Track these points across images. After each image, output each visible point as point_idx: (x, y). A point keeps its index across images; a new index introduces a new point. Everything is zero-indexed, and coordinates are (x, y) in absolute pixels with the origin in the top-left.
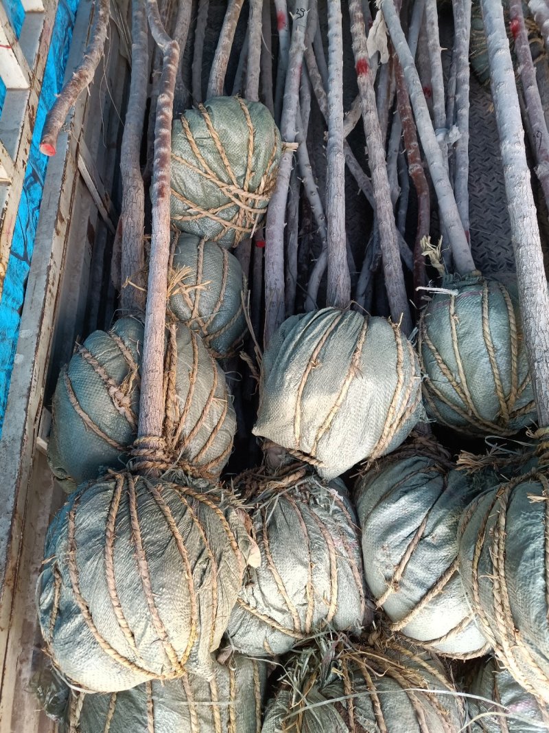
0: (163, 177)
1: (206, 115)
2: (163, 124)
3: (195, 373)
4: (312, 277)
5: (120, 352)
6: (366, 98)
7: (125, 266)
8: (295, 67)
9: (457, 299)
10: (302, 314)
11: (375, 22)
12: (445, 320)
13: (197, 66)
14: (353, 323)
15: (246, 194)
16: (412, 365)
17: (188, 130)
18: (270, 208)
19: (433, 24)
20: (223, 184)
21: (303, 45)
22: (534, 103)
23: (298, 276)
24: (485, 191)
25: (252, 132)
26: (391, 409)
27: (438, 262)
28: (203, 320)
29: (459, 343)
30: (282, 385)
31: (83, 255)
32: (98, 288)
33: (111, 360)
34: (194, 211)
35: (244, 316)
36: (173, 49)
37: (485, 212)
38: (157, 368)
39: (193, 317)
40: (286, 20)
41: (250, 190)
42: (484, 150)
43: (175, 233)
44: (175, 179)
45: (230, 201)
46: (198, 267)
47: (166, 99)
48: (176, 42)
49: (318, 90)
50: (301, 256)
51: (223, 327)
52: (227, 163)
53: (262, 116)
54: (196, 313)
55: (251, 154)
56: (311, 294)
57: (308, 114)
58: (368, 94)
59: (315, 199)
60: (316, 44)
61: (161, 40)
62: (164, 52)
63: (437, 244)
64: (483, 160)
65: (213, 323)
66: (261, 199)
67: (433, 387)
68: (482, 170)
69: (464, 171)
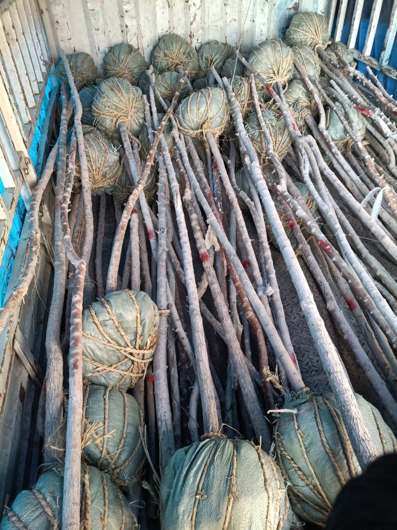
0: (76, 354)
1: (107, 306)
2: (76, 316)
3: (106, 515)
4: (191, 402)
5: (42, 510)
6: (210, 276)
7: (48, 423)
8: (162, 262)
9: (297, 415)
10: (187, 447)
11: (208, 231)
12: (293, 435)
13: (98, 261)
14: (226, 452)
15: (138, 351)
16: (276, 480)
17: (95, 316)
18: (155, 356)
19: (243, 227)
20: (121, 348)
21: (166, 248)
22: (314, 266)
23: (180, 400)
24: (298, 318)
25: (139, 312)
26: (268, 523)
27: (278, 384)
28: (110, 457)
29: (307, 452)
30: (178, 518)
31: (15, 414)
32: (27, 436)
33: (34, 519)
34: (101, 369)
35: (143, 446)
36: (82, 265)
37: (301, 332)
38: (75, 521)
39: (103, 456)
40: (154, 234)
41: (140, 348)
42: (291, 292)
43: (87, 386)
44: (87, 350)
45: (126, 357)
46: (105, 413)
47: (78, 298)
48: (83, 260)
49: (179, 271)
50: (181, 382)
51: (127, 459)
52: (123, 333)
53: (144, 300)
54: (104, 451)
55: (139, 325)
56: (192, 415)
57: (174, 285)
58: (211, 273)
59: (186, 342)
60: (174, 242)
61: (73, 260)
62: (76, 267)
63: (274, 371)
64: (291, 298)
65: (119, 458)
66: (148, 353)
67: (296, 491)
68: (292, 305)
69: (281, 312)
